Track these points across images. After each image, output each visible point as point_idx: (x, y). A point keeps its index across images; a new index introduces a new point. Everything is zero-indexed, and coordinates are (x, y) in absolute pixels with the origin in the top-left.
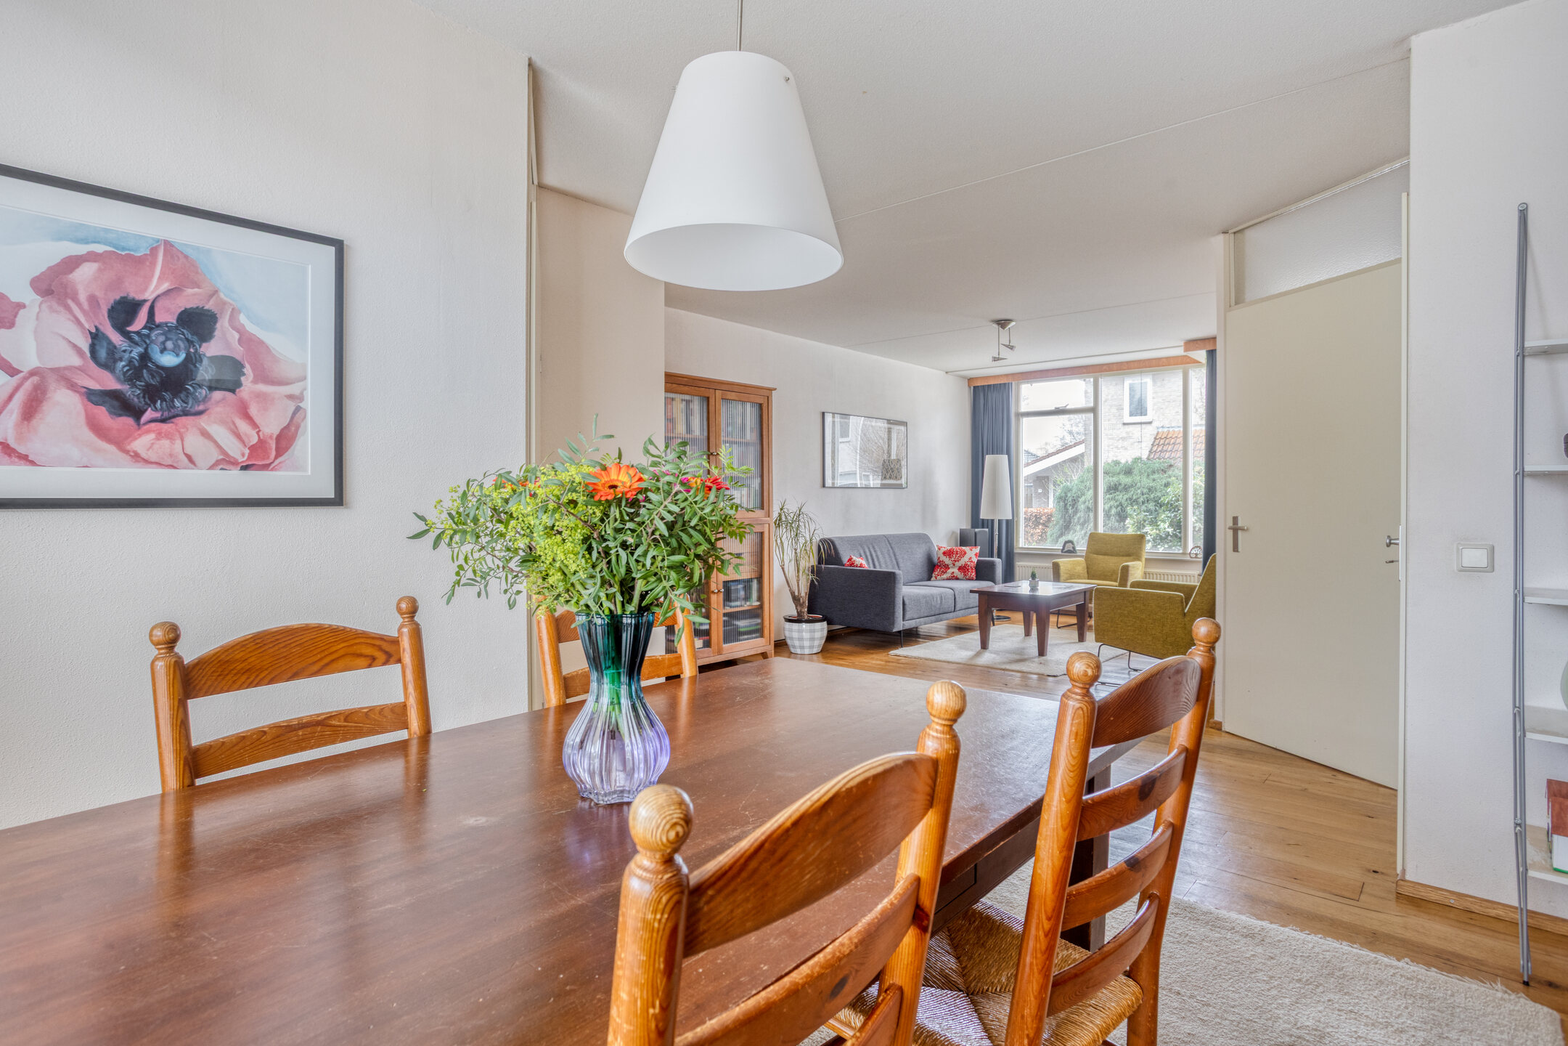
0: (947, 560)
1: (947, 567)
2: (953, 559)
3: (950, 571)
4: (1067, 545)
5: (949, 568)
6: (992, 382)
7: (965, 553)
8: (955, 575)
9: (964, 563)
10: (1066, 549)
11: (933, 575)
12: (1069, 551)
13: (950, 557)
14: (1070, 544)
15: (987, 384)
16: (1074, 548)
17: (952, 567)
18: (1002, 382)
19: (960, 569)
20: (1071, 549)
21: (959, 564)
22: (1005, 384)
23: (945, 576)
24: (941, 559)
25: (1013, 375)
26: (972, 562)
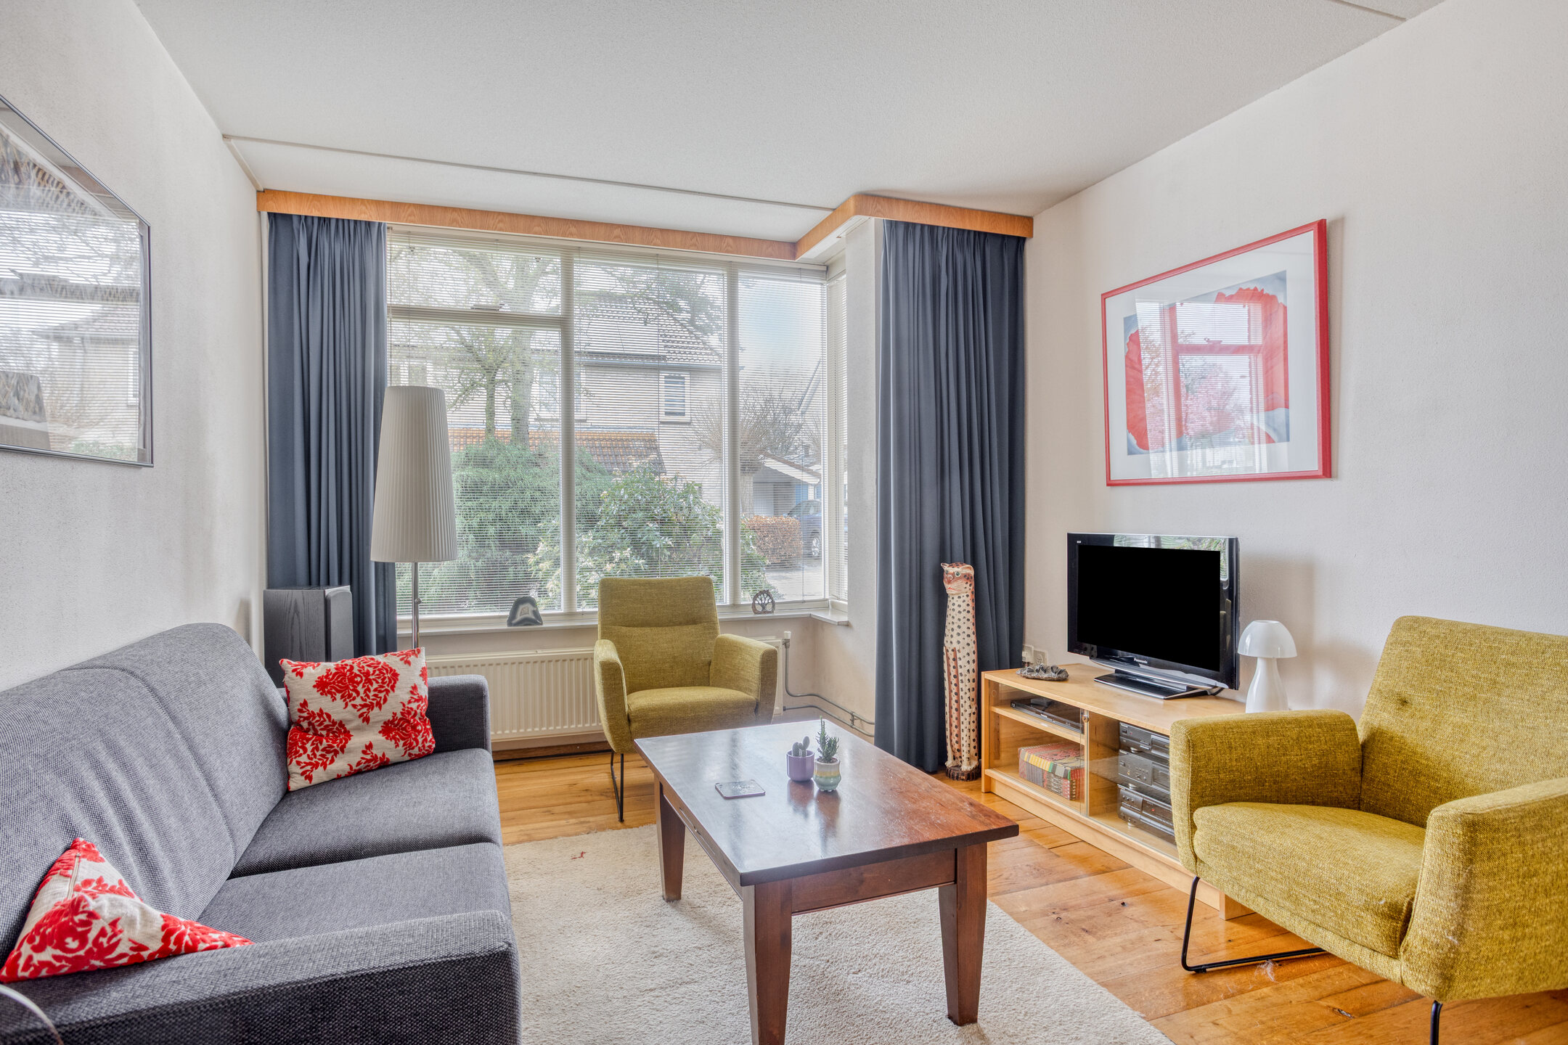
0: (336, 708)
1: (340, 732)
2: (358, 701)
3: (358, 741)
4: (521, 607)
5: (348, 735)
6: (333, 213)
7: (395, 676)
8: (377, 752)
9: (399, 710)
10: (519, 618)
11: (294, 768)
12: (526, 622)
13: (347, 697)
14: (528, 605)
15: (316, 214)
16: (536, 613)
17: (358, 729)
18: (364, 218)
19: (387, 729)
20: (531, 616)
21: (380, 716)
22: (368, 224)
23: (341, 765)
24: (314, 707)
25: (397, 207)
26: (420, 699)
